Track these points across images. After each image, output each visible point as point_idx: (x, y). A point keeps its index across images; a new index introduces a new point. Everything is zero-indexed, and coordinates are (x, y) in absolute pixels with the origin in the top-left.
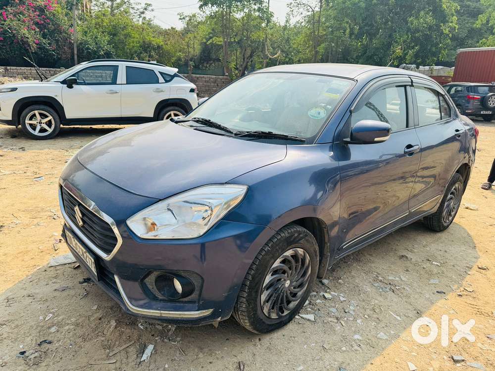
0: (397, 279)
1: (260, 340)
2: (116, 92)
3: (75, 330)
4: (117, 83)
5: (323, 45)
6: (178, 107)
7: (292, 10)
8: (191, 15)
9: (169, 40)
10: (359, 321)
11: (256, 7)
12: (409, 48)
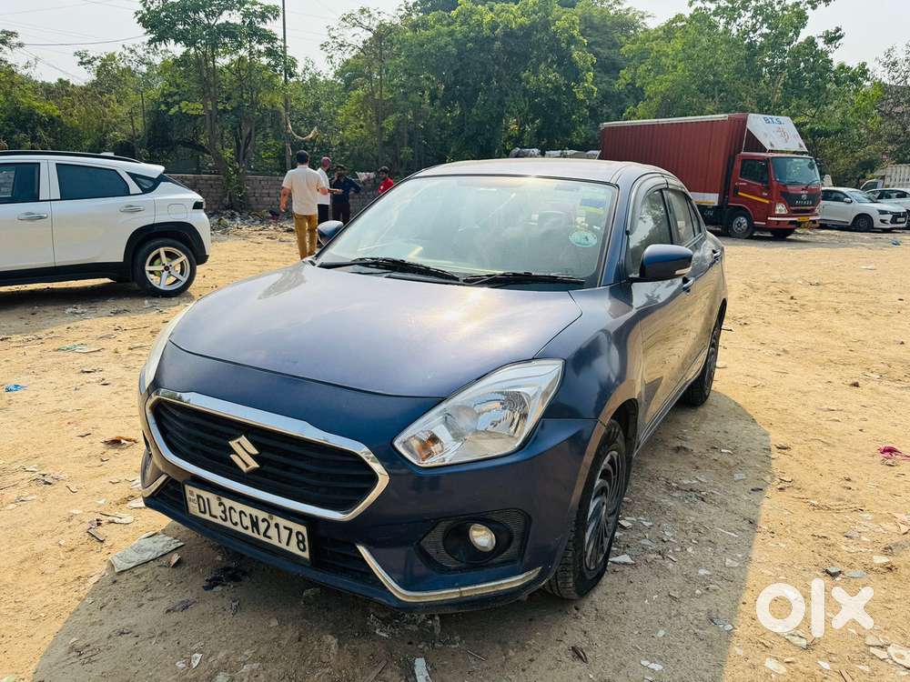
0: (695, 482)
1: (577, 609)
2: (41, 218)
3: (264, 669)
4: (41, 199)
5: (392, 118)
6: (173, 238)
7: (330, 55)
8: (105, 57)
9: (73, 105)
10: (690, 550)
11: (262, 48)
12: (526, 121)
